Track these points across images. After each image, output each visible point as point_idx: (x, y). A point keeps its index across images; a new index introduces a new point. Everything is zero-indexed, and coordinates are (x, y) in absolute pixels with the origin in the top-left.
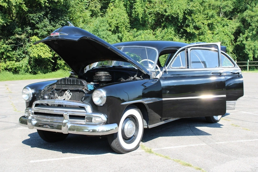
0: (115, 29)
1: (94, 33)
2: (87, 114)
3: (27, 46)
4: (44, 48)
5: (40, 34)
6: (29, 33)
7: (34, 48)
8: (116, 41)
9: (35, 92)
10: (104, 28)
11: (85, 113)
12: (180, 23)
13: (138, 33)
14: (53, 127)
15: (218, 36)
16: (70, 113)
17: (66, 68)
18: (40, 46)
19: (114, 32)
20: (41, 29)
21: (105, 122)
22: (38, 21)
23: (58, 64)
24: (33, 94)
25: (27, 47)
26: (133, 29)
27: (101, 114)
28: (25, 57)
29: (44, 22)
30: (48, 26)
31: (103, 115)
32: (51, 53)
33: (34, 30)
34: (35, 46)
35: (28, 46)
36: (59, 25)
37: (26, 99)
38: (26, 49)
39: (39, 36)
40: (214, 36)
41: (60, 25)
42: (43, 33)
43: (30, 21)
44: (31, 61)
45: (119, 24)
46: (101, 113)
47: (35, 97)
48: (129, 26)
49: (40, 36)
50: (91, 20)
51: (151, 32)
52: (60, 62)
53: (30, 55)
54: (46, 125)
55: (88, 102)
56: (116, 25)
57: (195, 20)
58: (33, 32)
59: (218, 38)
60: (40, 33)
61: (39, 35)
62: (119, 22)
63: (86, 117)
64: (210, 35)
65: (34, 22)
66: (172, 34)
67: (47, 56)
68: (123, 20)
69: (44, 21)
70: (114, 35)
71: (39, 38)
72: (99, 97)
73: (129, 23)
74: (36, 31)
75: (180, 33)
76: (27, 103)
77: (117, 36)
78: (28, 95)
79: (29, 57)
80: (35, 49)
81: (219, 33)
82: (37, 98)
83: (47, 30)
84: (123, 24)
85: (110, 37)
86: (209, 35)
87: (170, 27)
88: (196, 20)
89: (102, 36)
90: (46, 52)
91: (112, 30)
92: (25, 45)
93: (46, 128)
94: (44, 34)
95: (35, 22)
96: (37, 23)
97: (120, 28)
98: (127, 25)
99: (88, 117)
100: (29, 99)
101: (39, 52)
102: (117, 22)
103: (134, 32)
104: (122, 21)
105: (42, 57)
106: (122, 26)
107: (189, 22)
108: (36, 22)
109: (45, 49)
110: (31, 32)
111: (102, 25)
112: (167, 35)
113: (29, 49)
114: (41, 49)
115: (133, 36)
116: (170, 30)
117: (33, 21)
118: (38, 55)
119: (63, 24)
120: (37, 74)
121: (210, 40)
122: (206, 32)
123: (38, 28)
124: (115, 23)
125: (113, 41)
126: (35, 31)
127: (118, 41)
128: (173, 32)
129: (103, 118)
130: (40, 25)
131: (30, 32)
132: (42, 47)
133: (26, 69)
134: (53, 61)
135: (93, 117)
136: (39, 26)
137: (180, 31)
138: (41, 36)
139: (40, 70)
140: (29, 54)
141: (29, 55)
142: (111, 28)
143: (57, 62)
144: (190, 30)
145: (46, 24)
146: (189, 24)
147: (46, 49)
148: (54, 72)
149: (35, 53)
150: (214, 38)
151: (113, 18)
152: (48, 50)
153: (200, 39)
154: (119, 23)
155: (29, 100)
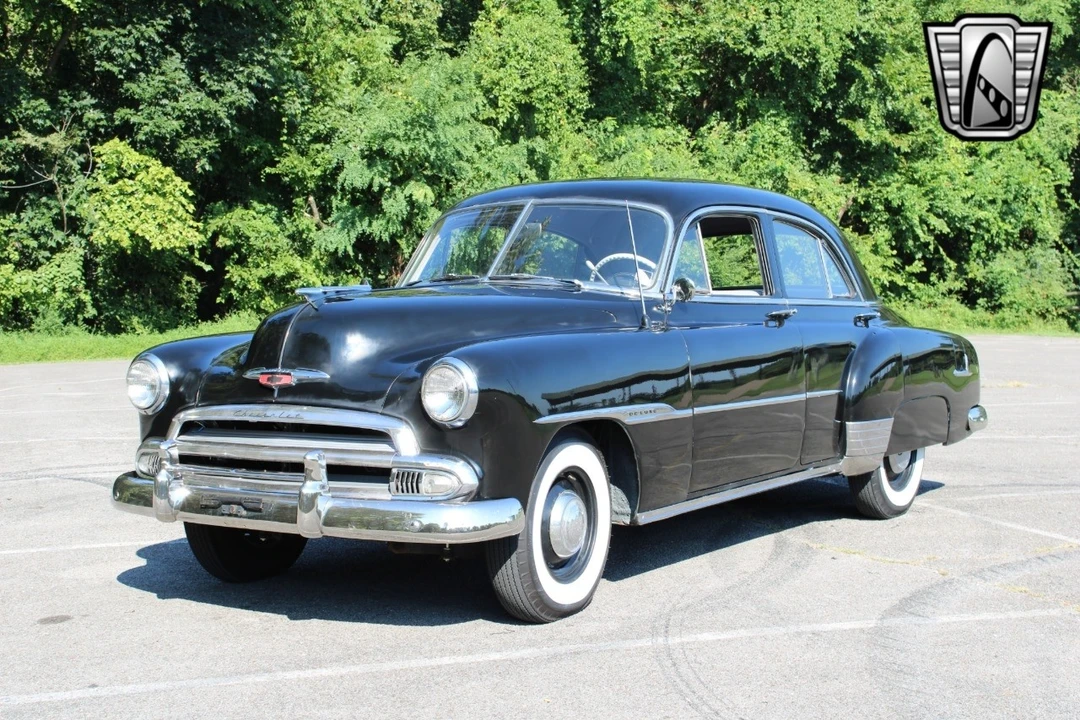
0: (516, 118)
1: (415, 132)
2: (397, 459)
3: (77, 191)
4: (161, 199)
5: (146, 129)
6: (91, 124)
7: (114, 200)
8: (520, 177)
9: (182, 375)
10: (463, 110)
11: (392, 459)
12: (822, 98)
13: (622, 139)
14: (260, 510)
15: (996, 167)
16: (331, 458)
17: (272, 302)
18: (140, 188)
19: (511, 133)
20: (150, 105)
21: (471, 492)
22: (133, 66)
23: (231, 284)
24: (174, 385)
25: (78, 197)
26: (600, 119)
27: (456, 461)
28: (67, 244)
29: (162, 74)
30: (186, 92)
31: (462, 462)
32: (195, 224)
33: (112, 112)
34: (117, 193)
35: (82, 193)
36: (241, 88)
37: (144, 404)
38: (71, 208)
39: (141, 141)
40: (975, 165)
41: (247, 90)
42: (159, 127)
43: (94, 65)
44: (97, 265)
45: (534, 95)
46: (453, 455)
47: (181, 394)
48: (584, 102)
49: (144, 138)
50: (396, 73)
51: (679, 140)
52: (240, 276)
53: (91, 234)
54: (229, 503)
55: (406, 414)
56: (524, 99)
57: (892, 85)
58: (111, 119)
59: (996, 174)
60: (141, 125)
61: (141, 137)
62: (536, 83)
63: (394, 471)
64: (960, 157)
65: (116, 70)
66: (779, 152)
67: (177, 238)
68: (555, 72)
69: (164, 68)
70: (510, 145)
71: (141, 151)
72: (451, 392)
73: (584, 89)
74: (122, 113)
75: (817, 145)
76: (145, 419)
77: (525, 152)
78: (153, 387)
79: (84, 248)
80: (115, 206)
81: (999, 149)
82: (190, 398)
83: (177, 113)
84: (554, 95)
85: (490, 154)
86: (953, 161)
87: (774, 115)
88: (900, 83)
89: (449, 151)
90: (174, 219)
91: (501, 121)
92: (67, 186)
93: (230, 515)
94: (163, 131)
95: (121, 72)
96: (131, 76)
97: (541, 112)
98: (574, 100)
99: (403, 474)
100: (155, 402)
101: (137, 221)
102: (527, 84)
103: (602, 135)
104: (553, 76)
105: (152, 247)
106: (551, 105)
107: (863, 94)
108: (124, 71)
109: (168, 207)
110: (99, 120)
111: (449, 96)
112: (758, 156)
113: (85, 205)
114: (148, 207)
115: (600, 155)
116: (774, 133)
117: (108, 66)
118: (133, 235)
119: (261, 81)
120: (123, 335)
121: (956, 182)
122: (941, 146)
123: (134, 103)
124: (516, 89)
125: (505, 173)
126: (117, 115)
127: (526, 178)
128: (787, 142)
129: (464, 474)
130: (144, 85)
131: (94, 121)
132: (151, 193)
133: (71, 303)
134: (208, 268)
135: (424, 472)
136: (139, 91)
137: (818, 136)
138: (147, 142)
139: (137, 312)
140: (86, 230)
141: (82, 235)
142: (498, 113)
143: (228, 272)
144: (871, 133)
145: (175, 83)
146: (865, 103)
147: (171, 203)
148: (210, 322)
149: (117, 226)
150: (977, 174)
151: (503, 65)
152: (181, 212)
153: (916, 176)
154: (538, 87)
155: (153, 407)
